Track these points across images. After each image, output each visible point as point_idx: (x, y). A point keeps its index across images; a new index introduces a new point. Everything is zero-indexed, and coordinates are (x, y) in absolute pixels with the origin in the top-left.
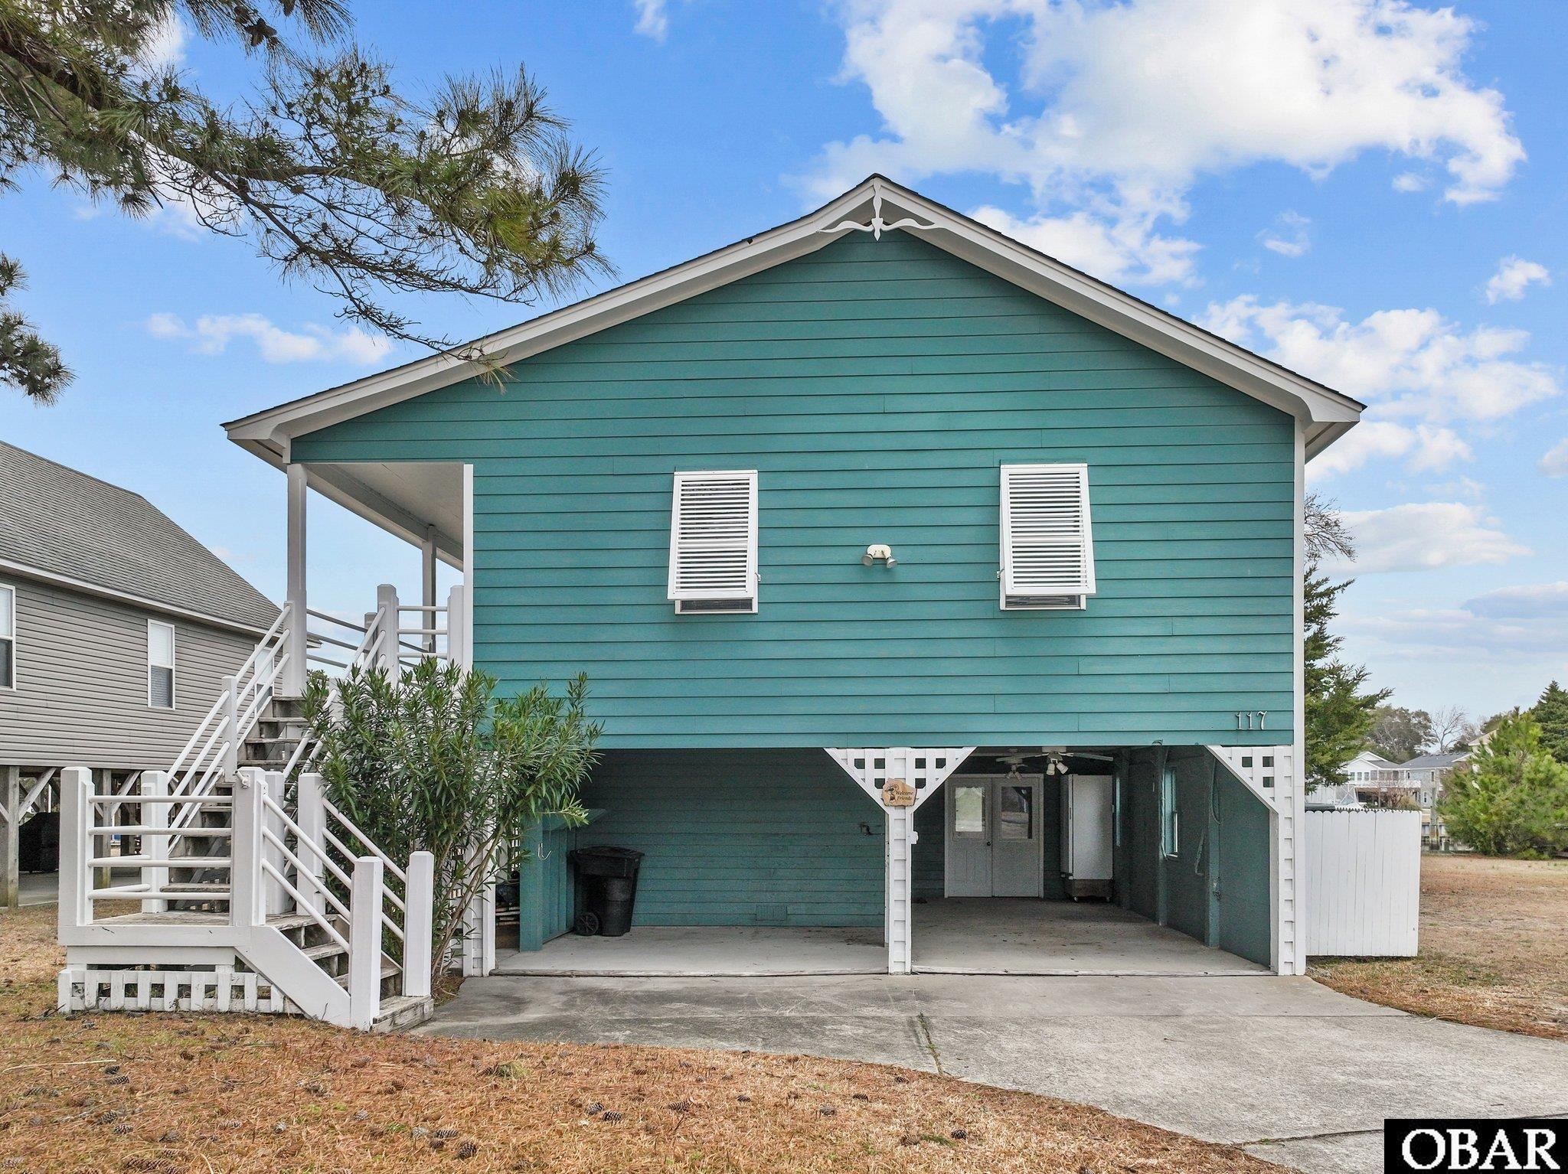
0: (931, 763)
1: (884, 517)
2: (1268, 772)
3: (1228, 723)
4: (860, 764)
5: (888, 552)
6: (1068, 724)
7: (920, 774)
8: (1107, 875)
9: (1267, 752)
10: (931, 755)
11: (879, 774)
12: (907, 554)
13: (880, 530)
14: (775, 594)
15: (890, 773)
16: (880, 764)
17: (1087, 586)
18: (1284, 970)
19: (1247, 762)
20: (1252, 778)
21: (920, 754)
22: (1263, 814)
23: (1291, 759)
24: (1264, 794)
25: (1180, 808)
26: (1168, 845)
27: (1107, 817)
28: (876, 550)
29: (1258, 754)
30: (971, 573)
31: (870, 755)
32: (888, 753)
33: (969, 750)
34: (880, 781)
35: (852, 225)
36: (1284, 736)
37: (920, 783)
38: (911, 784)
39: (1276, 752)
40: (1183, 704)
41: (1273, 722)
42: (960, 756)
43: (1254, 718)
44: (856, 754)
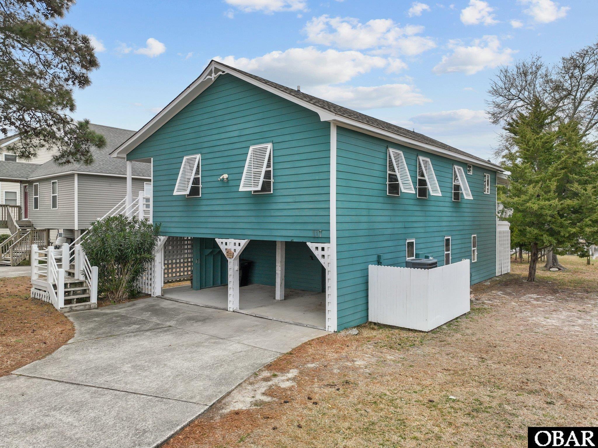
0: (237, 244)
1: (227, 166)
4: (222, 244)
5: (227, 177)
7: (235, 247)
10: (237, 241)
12: (232, 177)
13: (227, 170)
14: (205, 191)
15: (228, 247)
16: (226, 244)
19: (317, 249)
20: (318, 254)
21: (234, 241)
23: (330, 248)
24: (322, 261)
29: (320, 246)
31: (224, 241)
32: (228, 241)
33: (246, 240)
34: (226, 249)
35: (209, 77)
36: (327, 240)
37: (235, 250)
38: (233, 251)
39: (325, 245)
40: (298, 227)
41: (324, 234)
42: (244, 243)
43: (318, 233)
44: (221, 240)
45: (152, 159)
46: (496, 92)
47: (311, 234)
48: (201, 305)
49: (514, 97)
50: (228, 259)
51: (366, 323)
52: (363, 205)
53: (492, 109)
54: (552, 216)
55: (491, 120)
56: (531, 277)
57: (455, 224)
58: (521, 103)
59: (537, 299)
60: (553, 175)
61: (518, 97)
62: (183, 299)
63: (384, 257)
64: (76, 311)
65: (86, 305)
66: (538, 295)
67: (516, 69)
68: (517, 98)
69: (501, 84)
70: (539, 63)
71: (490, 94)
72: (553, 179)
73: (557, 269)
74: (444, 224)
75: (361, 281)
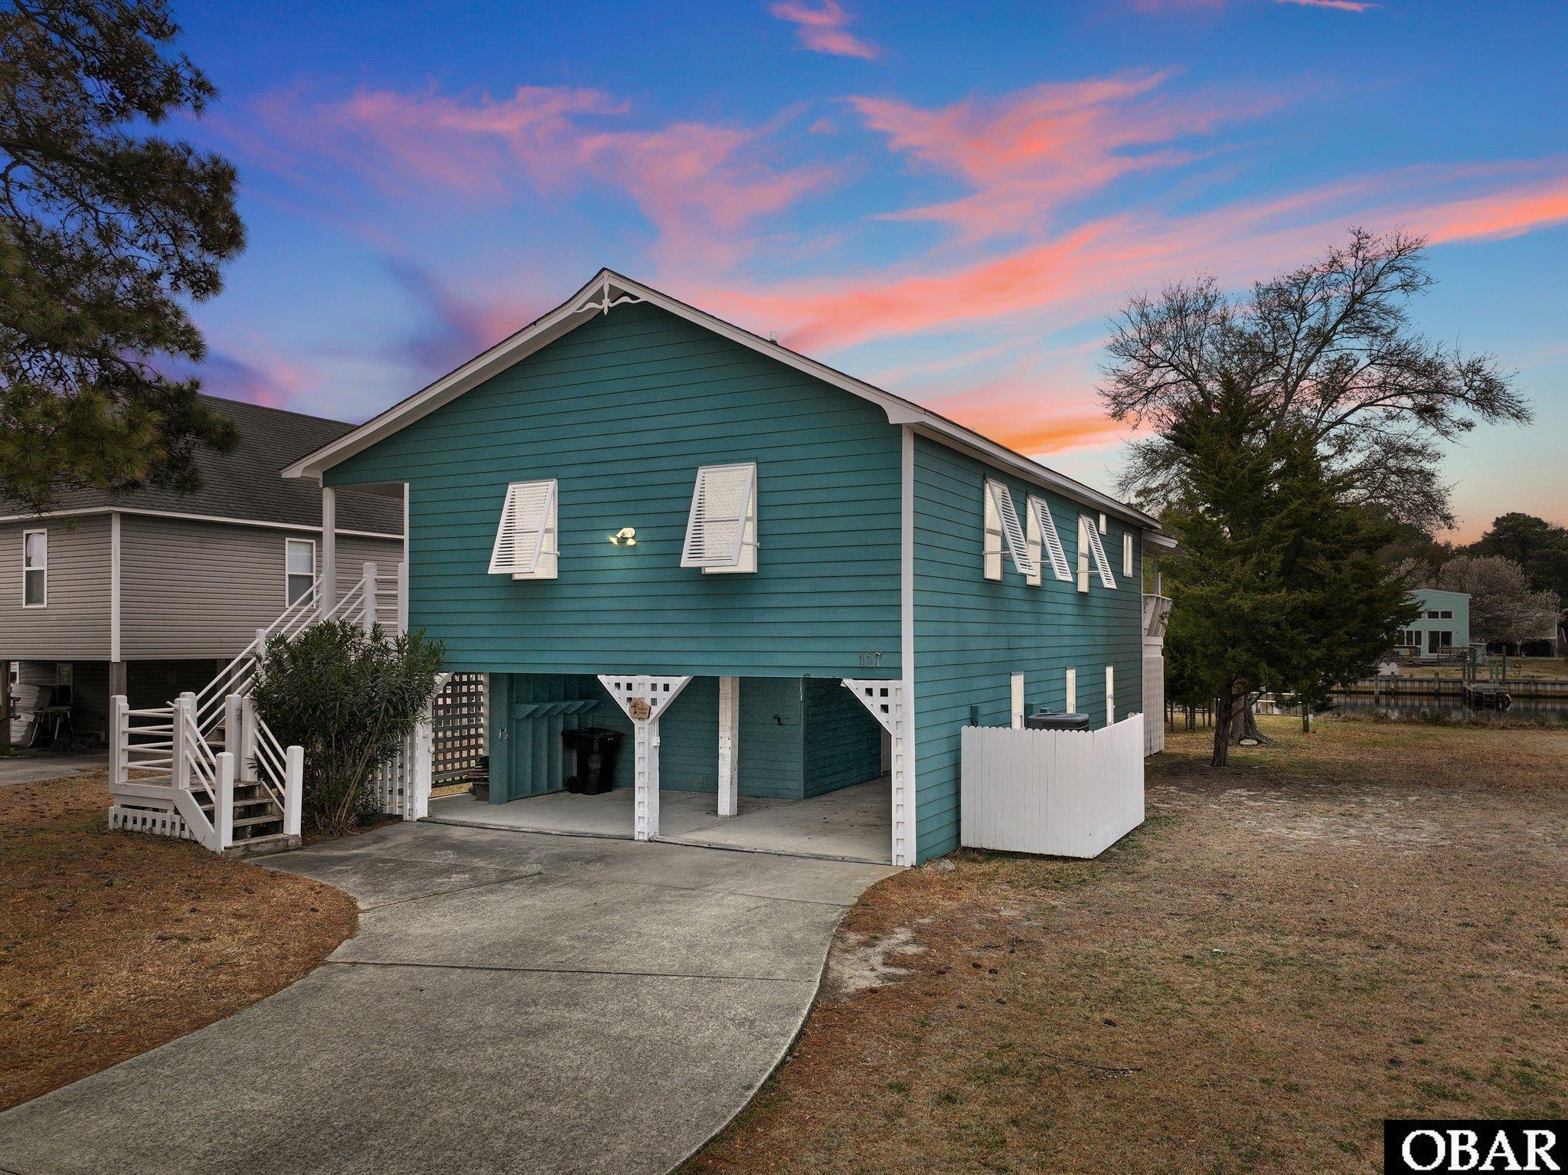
0: (661, 687)
1: (632, 508)
2: (884, 701)
3: (855, 662)
4: (617, 687)
5: (631, 533)
6: (747, 660)
7: (653, 695)
9: (882, 684)
10: (661, 681)
11: (629, 694)
12: (646, 534)
13: (631, 519)
14: (567, 565)
15: (636, 694)
16: (629, 687)
18: (897, 862)
19: (869, 692)
20: (872, 704)
21: (653, 680)
24: (881, 717)
28: (623, 533)
29: (877, 685)
31: (624, 680)
32: (635, 680)
33: (684, 678)
34: (630, 699)
35: (592, 305)
36: (896, 673)
37: (654, 701)
38: (648, 702)
39: (889, 685)
40: (824, 645)
41: (887, 661)
42: (677, 683)
43: (873, 657)
44: (614, 679)
45: (407, 486)
46: (1121, 349)
47: (853, 661)
48: (554, 832)
49: (1159, 360)
50: (635, 721)
51: (955, 850)
52: (951, 600)
53: (1111, 385)
54: (1276, 625)
55: (1110, 411)
56: (1219, 758)
57: (1081, 641)
58: (1172, 376)
59: (1249, 798)
60: (1274, 539)
61: (1169, 362)
62: (494, 823)
63: (984, 709)
64: (260, 854)
65: (279, 840)
66: (1248, 791)
67: (1163, 300)
68: (1167, 364)
69: (1131, 332)
70: (1212, 292)
71: (1112, 354)
72: (1275, 548)
73: (1255, 742)
74: (1066, 641)
75: (946, 760)
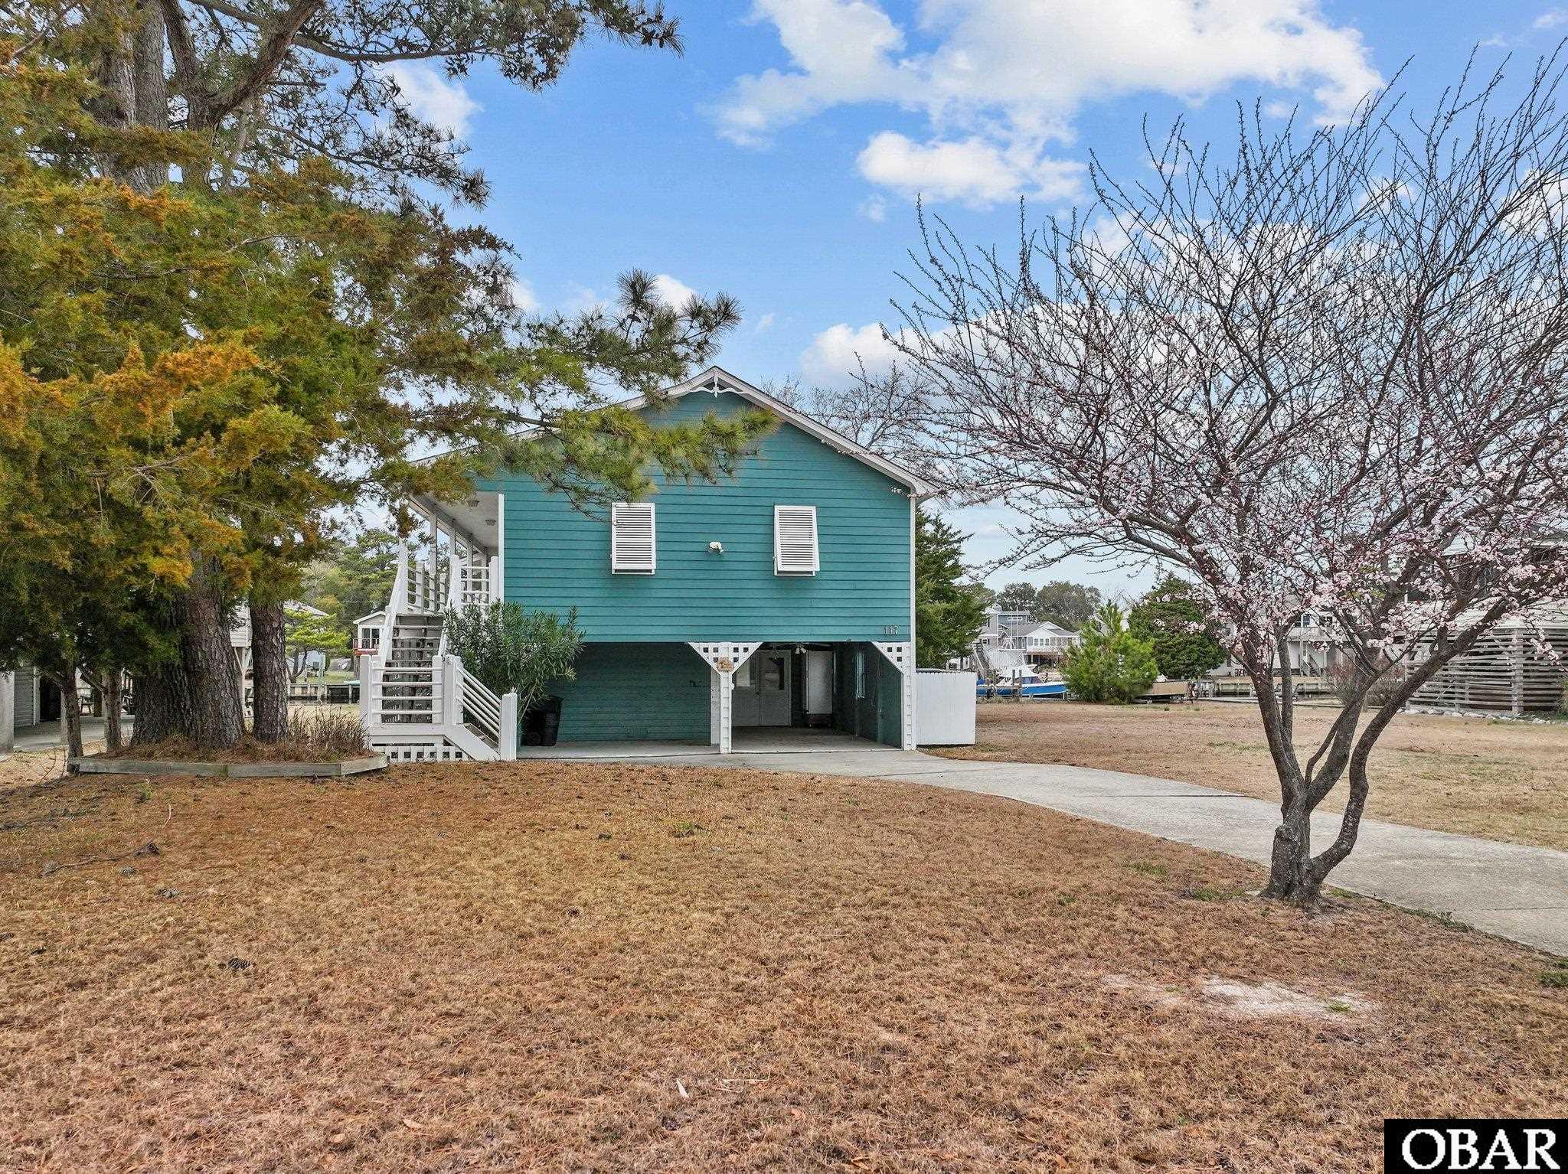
0: (741, 650)
1: (718, 529)
2: (899, 654)
3: (881, 631)
4: (706, 650)
5: (720, 546)
6: (807, 631)
7: (736, 655)
8: (829, 710)
9: (899, 645)
10: (741, 646)
11: (715, 655)
12: (729, 547)
13: (717, 535)
14: (663, 565)
15: (721, 655)
16: (716, 650)
17: (815, 567)
18: (907, 748)
19: (890, 650)
20: (892, 657)
21: (735, 645)
22: (898, 675)
23: (909, 649)
24: (897, 665)
25: (866, 673)
26: (859, 693)
27: (829, 675)
28: (713, 545)
29: (894, 646)
30: (760, 557)
31: (711, 646)
32: (720, 645)
33: (758, 643)
34: (716, 659)
35: (702, 389)
37: (736, 659)
38: (731, 660)
39: (901, 645)
40: (860, 622)
41: (898, 631)
42: (754, 646)
43: (893, 629)
44: (703, 645)
45: (501, 497)
50: (723, 674)
